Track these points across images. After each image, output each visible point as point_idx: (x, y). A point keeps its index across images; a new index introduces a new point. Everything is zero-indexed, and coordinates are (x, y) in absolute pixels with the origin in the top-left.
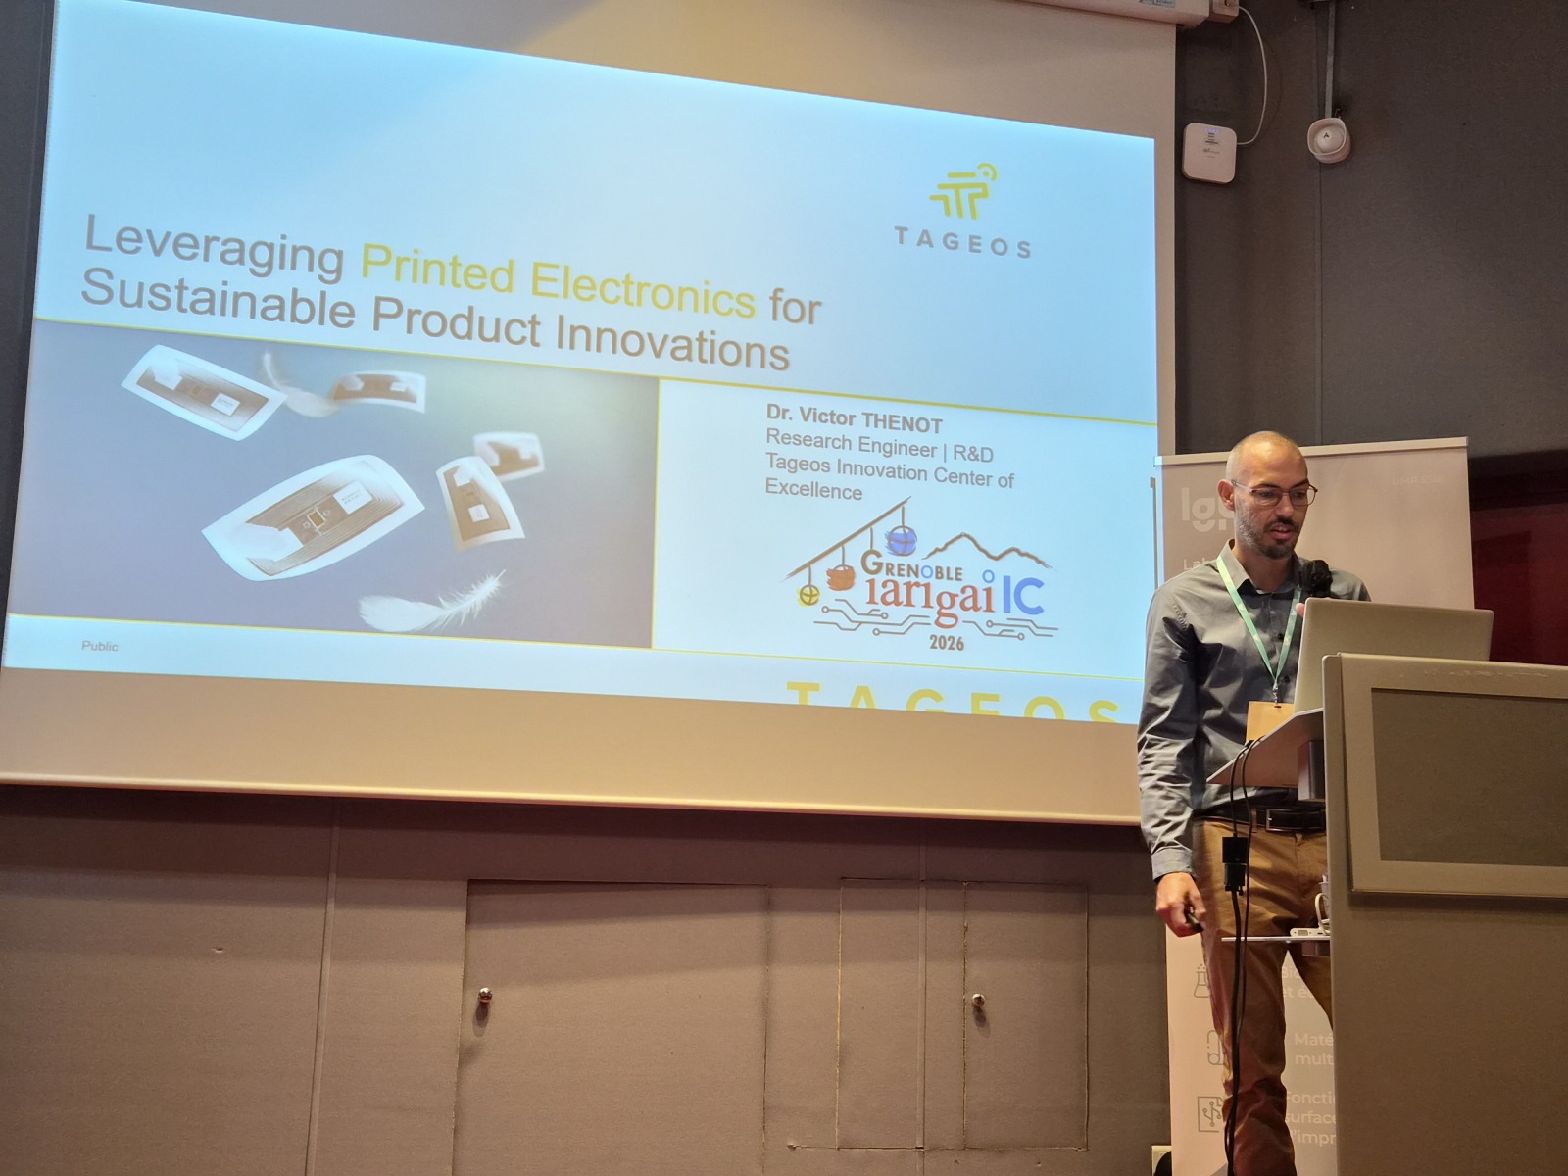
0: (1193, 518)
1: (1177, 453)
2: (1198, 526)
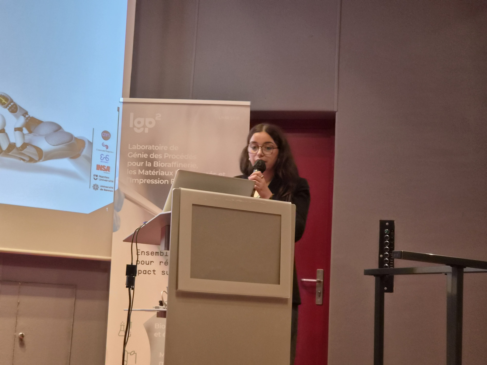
0: (134, 126)
1: (130, 97)
2: (136, 130)
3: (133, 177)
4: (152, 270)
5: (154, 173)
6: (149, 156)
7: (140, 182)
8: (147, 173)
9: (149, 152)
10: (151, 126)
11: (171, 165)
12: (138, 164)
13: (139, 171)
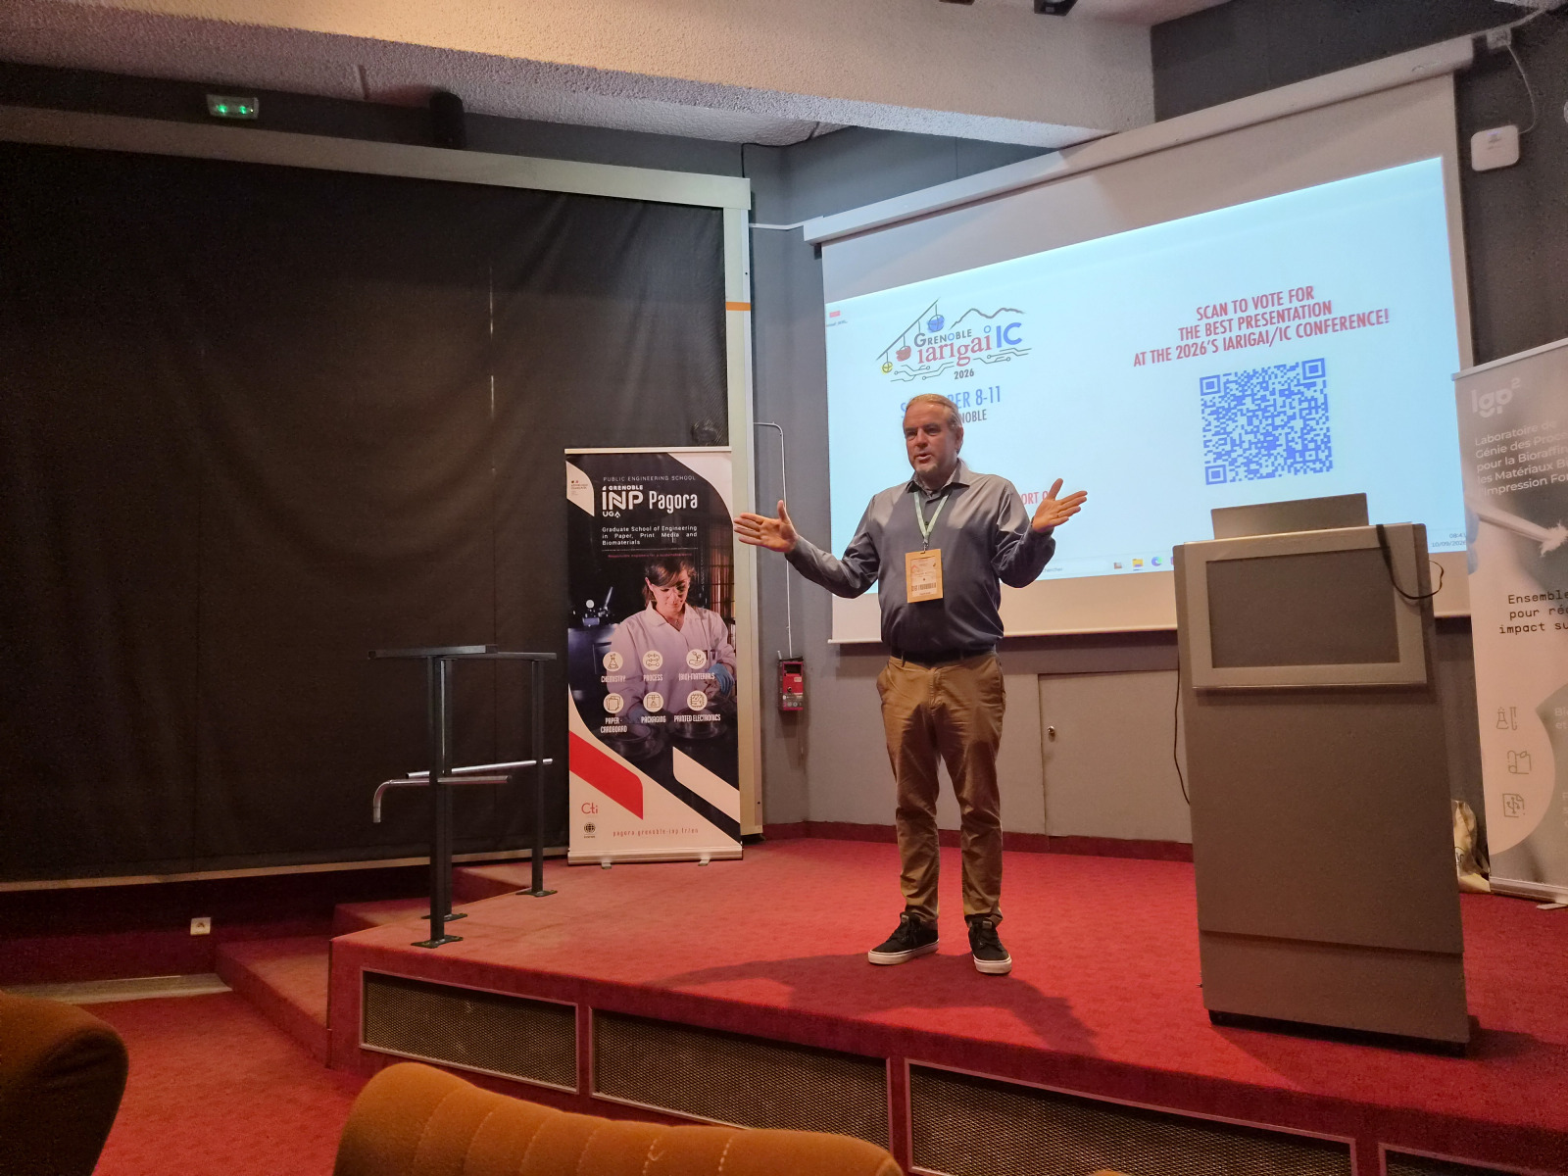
0: (1480, 409)
1: (1475, 365)
2: (1484, 414)
3: (1488, 485)
4: (1537, 623)
5: (1520, 473)
6: (1509, 450)
7: (1500, 492)
8: (1510, 475)
9: (1507, 442)
10: (1505, 402)
11: (1549, 452)
12: (1494, 465)
13: (1497, 474)
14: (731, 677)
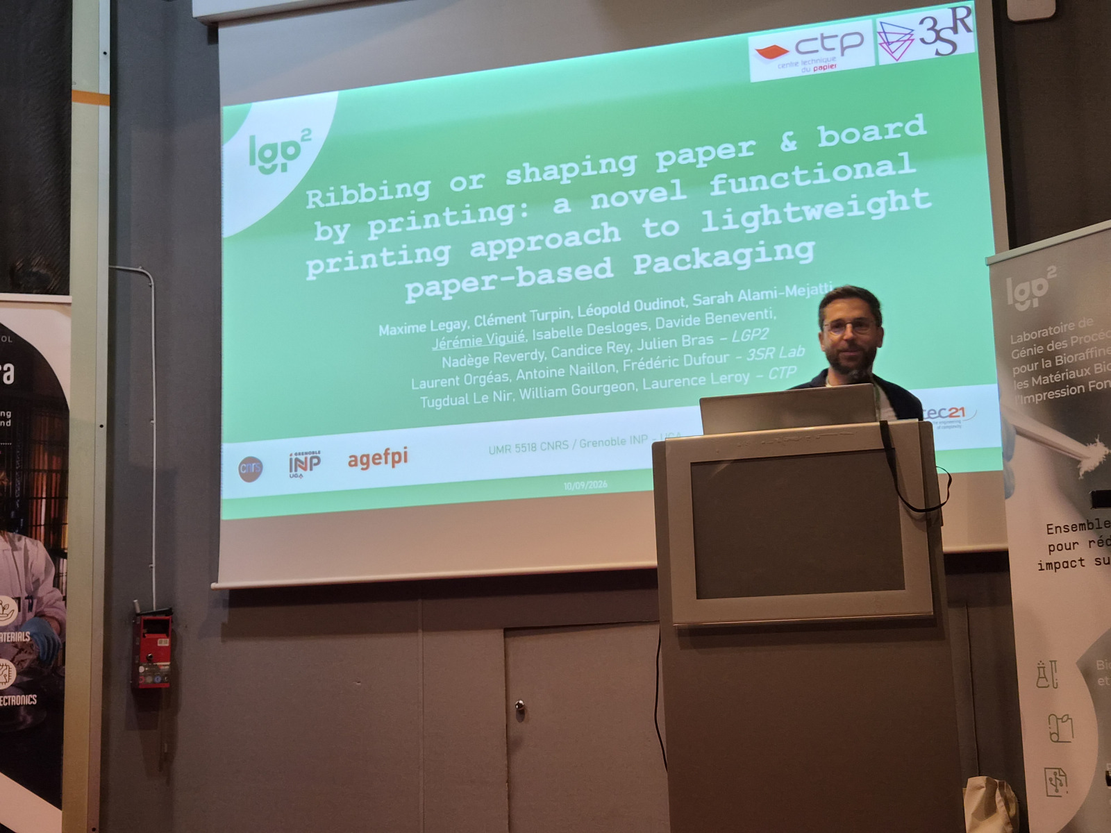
0: (1016, 301)
1: (1010, 249)
2: (1019, 308)
3: (1025, 392)
4: (1077, 559)
5: (1057, 378)
6: (1045, 350)
7: (1037, 400)
8: (1047, 380)
9: (1044, 341)
11: (1085, 355)
12: (1030, 368)
13: (1033, 378)
14: (57, 637)
